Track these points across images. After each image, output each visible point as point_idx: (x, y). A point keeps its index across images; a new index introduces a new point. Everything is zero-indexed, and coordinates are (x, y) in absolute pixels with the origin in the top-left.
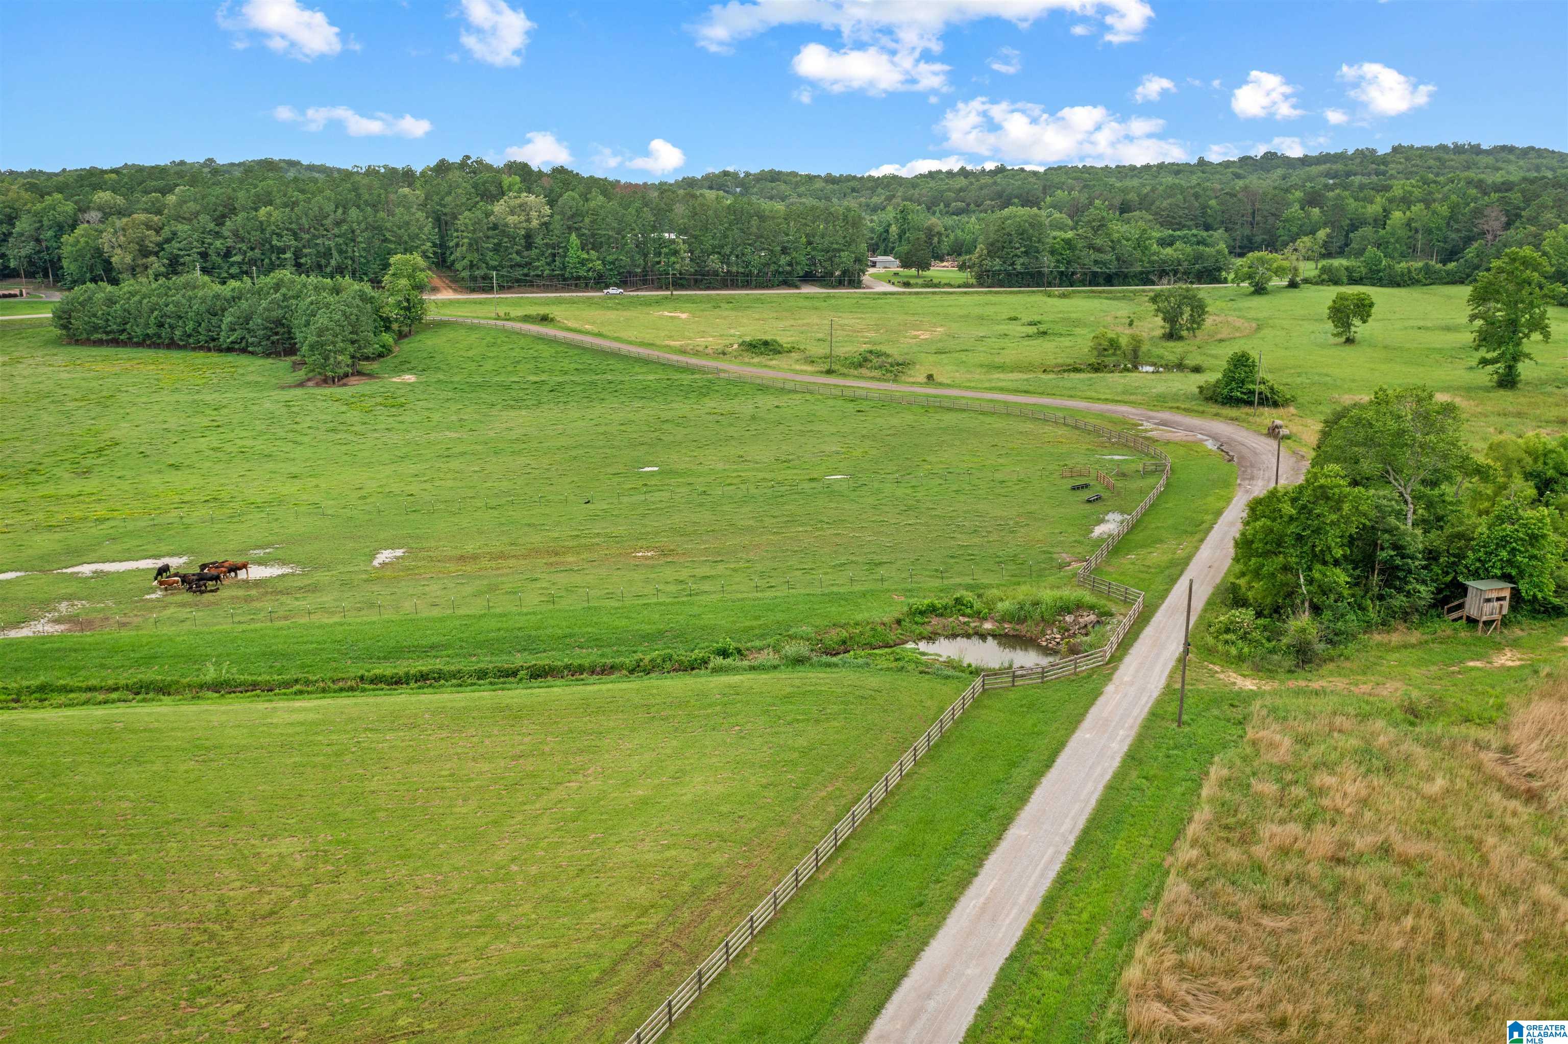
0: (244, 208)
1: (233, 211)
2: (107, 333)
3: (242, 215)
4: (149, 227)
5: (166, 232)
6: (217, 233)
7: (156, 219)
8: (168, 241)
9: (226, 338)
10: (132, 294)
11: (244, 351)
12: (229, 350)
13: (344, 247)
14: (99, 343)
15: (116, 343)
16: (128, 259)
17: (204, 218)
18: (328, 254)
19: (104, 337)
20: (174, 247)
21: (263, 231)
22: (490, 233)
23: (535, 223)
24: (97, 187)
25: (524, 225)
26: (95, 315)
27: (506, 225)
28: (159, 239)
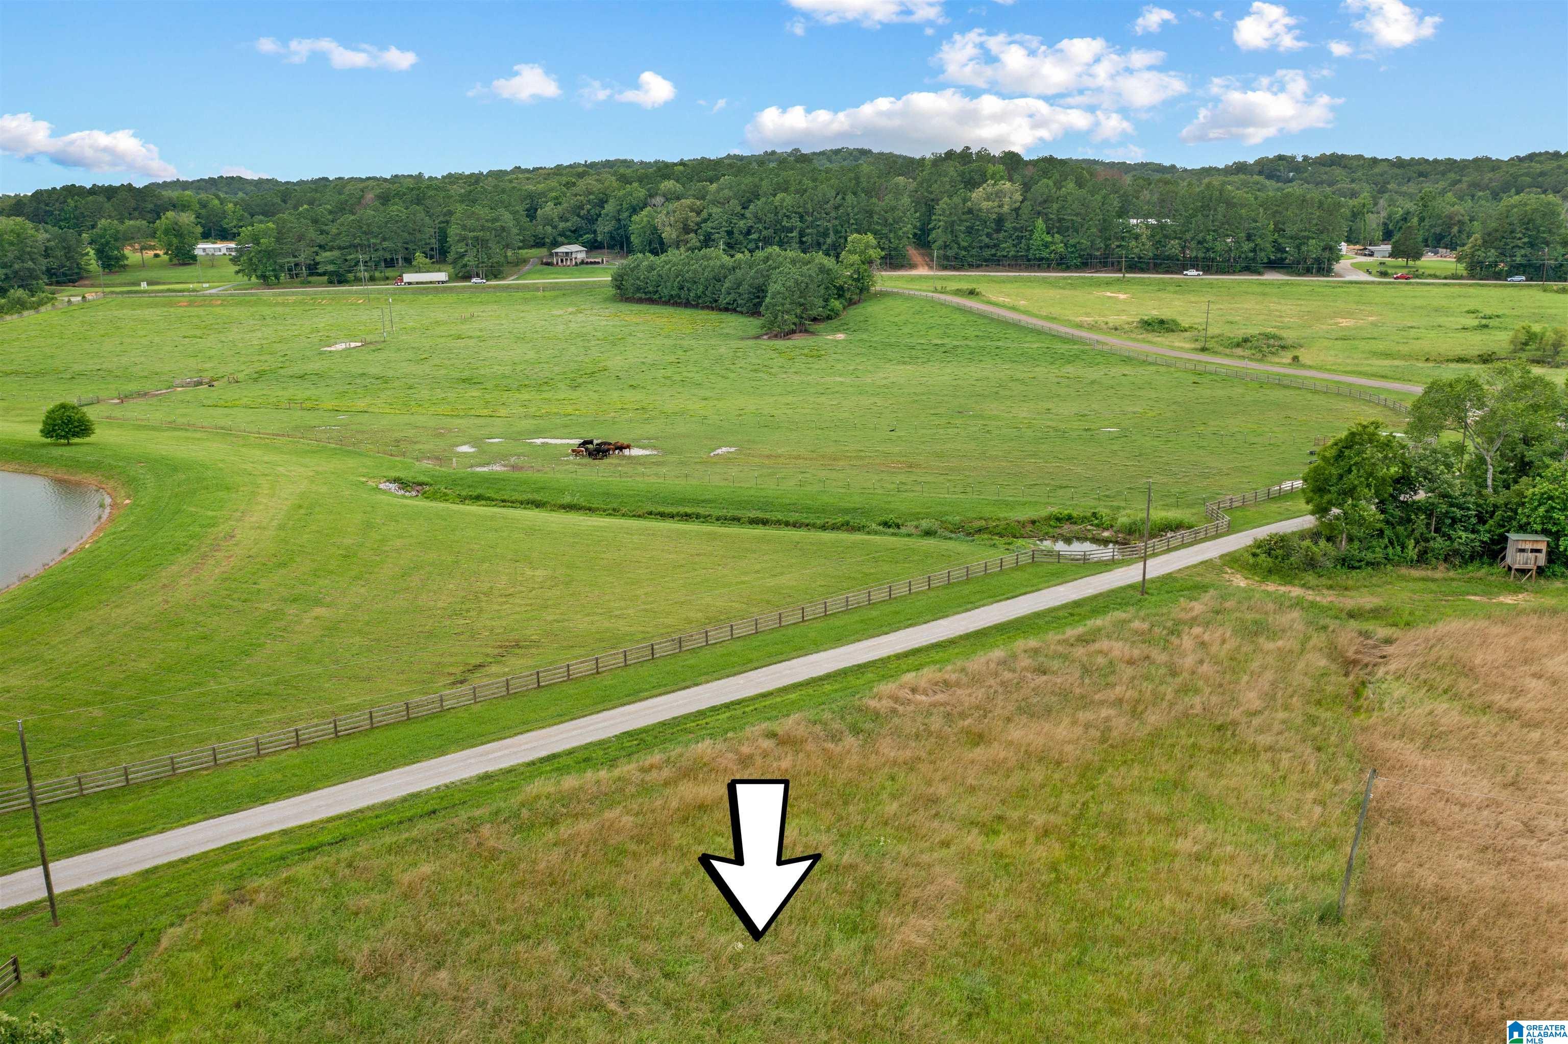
0: (765, 194)
1: (757, 197)
2: (646, 293)
3: (763, 199)
4: (692, 210)
5: (704, 214)
6: (743, 215)
7: (698, 203)
8: (705, 221)
9: (724, 300)
10: (666, 263)
11: (735, 310)
12: (726, 310)
13: (839, 228)
14: (640, 301)
15: (651, 301)
16: (674, 236)
17: (734, 202)
18: (825, 234)
19: (643, 296)
20: (707, 227)
21: (776, 214)
22: (964, 217)
23: (1006, 208)
24: (666, 177)
25: (996, 210)
26: (638, 279)
27: (980, 210)
28: (698, 219)
